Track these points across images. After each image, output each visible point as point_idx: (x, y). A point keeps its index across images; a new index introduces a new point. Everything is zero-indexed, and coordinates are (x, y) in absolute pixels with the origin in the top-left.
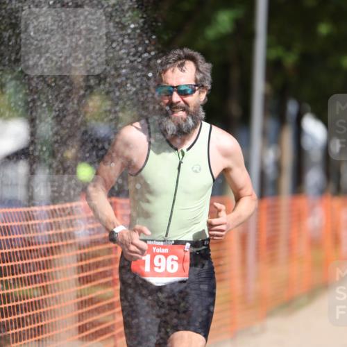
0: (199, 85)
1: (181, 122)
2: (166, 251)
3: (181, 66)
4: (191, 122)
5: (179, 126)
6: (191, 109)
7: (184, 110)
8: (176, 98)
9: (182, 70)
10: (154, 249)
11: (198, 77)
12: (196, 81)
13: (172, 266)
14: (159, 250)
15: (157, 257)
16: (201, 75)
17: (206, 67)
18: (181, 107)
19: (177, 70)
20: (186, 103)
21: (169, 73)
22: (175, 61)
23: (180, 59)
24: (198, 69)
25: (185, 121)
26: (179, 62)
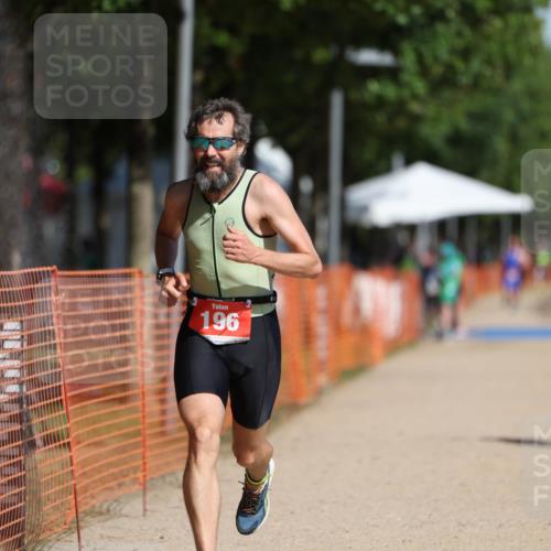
0: (236, 138)
1: (215, 177)
2: (226, 308)
3: (219, 118)
4: (225, 178)
5: (213, 182)
6: (227, 163)
7: (220, 165)
8: (212, 151)
9: (220, 123)
10: (214, 305)
11: (236, 130)
12: (234, 133)
13: (232, 324)
14: (218, 307)
15: (216, 315)
16: (240, 127)
17: (246, 118)
18: (216, 162)
19: (215, 122)
20: (221, 157)
21: (206, 124)
22: (213, 111)
23: (217, 110)
24: (237, 122)
25: (220, 176)
26: (217, 114)
